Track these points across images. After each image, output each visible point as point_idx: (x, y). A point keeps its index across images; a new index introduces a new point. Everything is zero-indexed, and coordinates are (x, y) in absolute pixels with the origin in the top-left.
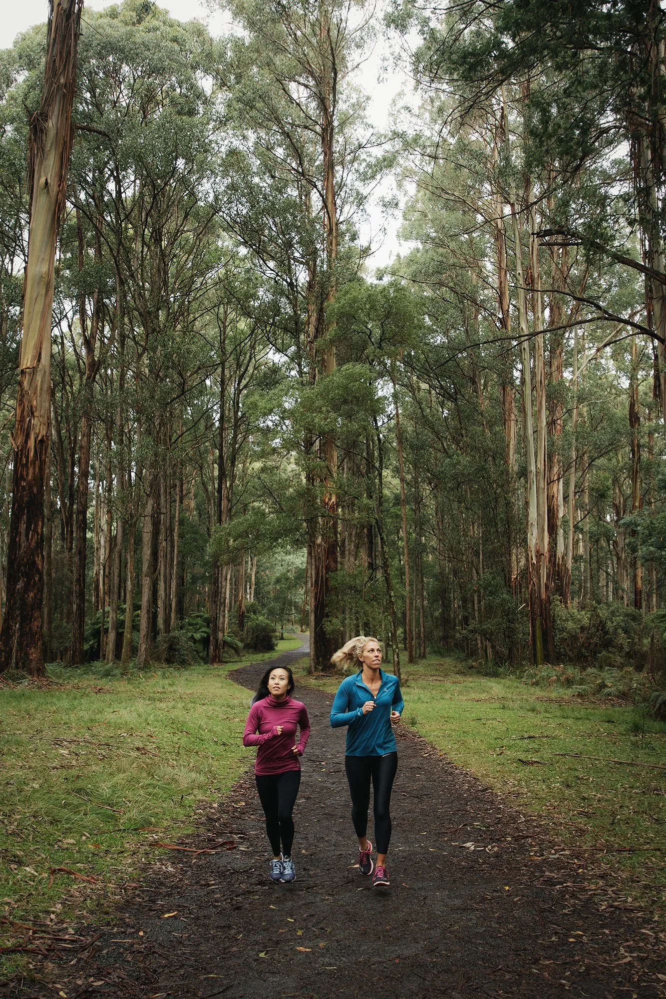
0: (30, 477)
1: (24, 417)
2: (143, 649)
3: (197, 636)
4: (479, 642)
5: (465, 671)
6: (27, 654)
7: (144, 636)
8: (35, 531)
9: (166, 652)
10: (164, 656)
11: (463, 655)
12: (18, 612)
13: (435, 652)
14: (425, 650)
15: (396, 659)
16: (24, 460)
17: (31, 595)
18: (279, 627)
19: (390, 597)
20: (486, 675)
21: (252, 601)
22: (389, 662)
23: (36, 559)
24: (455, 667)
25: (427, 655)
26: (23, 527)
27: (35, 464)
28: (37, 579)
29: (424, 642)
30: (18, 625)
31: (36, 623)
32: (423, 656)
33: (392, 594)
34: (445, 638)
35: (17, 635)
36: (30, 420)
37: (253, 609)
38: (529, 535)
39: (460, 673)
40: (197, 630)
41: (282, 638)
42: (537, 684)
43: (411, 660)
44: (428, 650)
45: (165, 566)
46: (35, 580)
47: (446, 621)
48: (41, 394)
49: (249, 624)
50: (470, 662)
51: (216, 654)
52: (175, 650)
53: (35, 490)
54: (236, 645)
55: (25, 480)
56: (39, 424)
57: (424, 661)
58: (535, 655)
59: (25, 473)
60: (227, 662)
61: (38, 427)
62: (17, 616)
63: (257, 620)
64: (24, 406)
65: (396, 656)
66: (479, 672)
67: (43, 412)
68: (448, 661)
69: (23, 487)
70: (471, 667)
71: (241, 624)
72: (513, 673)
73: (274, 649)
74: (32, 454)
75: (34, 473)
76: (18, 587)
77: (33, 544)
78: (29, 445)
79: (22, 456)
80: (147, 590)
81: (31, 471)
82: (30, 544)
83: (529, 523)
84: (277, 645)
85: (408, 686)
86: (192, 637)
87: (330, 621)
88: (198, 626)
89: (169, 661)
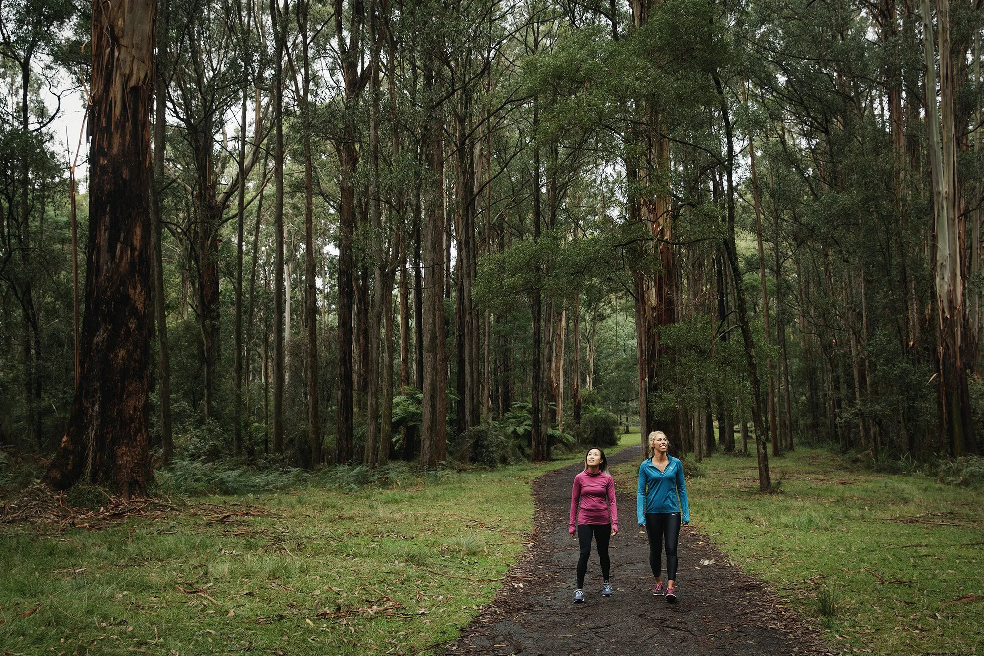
0: (115, 151)
1: (101, 47)
2: (426, 446)
3: (521, 430)
4: (861, 428)
5: (848, 466)
6: (113, 457)
7: (428, 429)
8: (128, 243)
9: (470, 450)
10: (469, 454)
11: (838, 446)
12: (97, 384)
13: (803, 444)
14: (791, 441)
15: (762, 451)
16: (104, 120)
17: (122, 353)
18: (624, 420)
19: (751, 357)
20: (879, 470)
21: (591, 389)
22: (749, 456)
23: (131, 291)
24: (833, 460)
25: (795, 448)
26: (103, 237)
27: (123, 129)
28: (132, 326)
29: (790, 432)
30: (97, 408)
31: (131, 402)
32: (791, 448)
33: (753, 353)
34: (815, 426)
35: (96, 423)
36: (112, 52)
37: (590, 400)
38: (938, 280)
39: (841, 467)
40: (520, 424)
41: (627, 432)
42: (966, 483)
43: (777, 453)
44: (795, 440)
45: (471, 346)
46: (129, 328)
47: (814, 406)
48: (131, 10)
49: (586, 416)
50: (852, 453)
51: (539, 451)
52: (482, 446)
53: (125, 173)
54: (567, 439)
55: (105, 155)
56: (129, 59)
57: (791, 454)
58: (952, 443)
59: (105, 144)
60: (554, 460)
61: (128, 63)
62: (96, 391)
63: (596, 410)
64: (102, 28)
65: (761, 447)
66: (869, 467)
67: (136, 39)
68: (823, 453)
69: (103, 167)
70: (856, 461)
71: (577, 416)
72: (920, 467)
73: (617, 444)
74: (117, 110)
75: (123, 143)
76: (96, 340)
77: (124, 265)
78: (111, 95)
79: (99, 115)
80: (429, 369)
81: (116, 140)
82: (118, 266)
83: (939, 264)
84: (620, 439)
85: (782, 492)
86: (514, 432)
87: (660, 397)
88: (522, 419)
89: (473, 460)
